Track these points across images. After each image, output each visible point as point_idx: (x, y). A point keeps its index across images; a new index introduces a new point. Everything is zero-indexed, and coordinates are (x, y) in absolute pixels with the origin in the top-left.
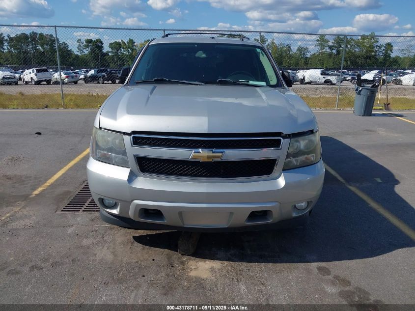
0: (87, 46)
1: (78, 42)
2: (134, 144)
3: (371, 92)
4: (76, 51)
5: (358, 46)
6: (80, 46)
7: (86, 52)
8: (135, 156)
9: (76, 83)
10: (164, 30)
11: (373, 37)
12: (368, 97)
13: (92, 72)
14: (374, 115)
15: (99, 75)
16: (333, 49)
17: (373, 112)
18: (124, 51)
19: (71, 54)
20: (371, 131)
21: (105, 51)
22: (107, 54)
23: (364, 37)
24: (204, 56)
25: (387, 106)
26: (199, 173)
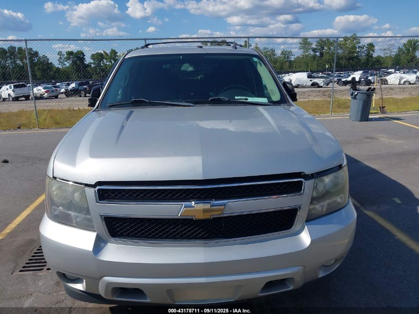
0: (68, 59)
1: (58, 54)
2: (100, 200)
3: (367, 96)
4: (57, 64)
5: (341, 48)
6: (61, 58)
7: (67, 64)
8: (101, 216)
9: (56, 97)
10: (145, 40)
11: (355, 38)
12: (364, 101)
13: (73, 85)
14: (371, 120)
15: (81, 88)
16: (316, 52)
17: (370, 117)
18: (107, 62)
19: (52, 66)
20: (371, 138)
21: (87, 62)
22: (89, 65)
23: (346, 39)
24: (191, 69)
25: (382, 109)
26: (192, 234)
